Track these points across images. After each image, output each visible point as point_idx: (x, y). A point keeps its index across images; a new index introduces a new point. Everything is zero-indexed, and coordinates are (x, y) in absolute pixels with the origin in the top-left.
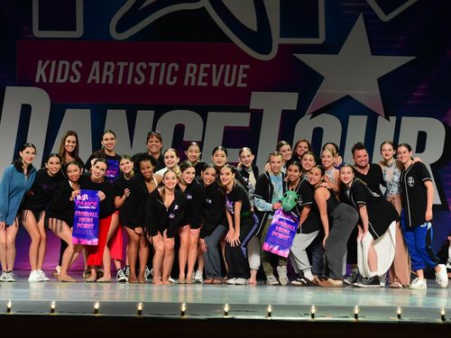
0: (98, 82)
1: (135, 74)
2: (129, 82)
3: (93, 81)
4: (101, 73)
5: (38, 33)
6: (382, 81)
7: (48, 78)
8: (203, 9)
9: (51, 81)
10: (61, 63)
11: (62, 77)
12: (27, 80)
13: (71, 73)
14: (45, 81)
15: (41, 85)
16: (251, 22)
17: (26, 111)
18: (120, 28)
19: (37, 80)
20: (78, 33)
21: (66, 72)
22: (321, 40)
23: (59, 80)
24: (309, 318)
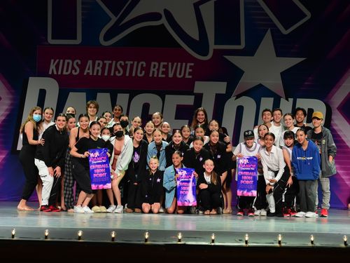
0: (91, 74)
1: (116, 69)
2: (112, 74)
3: (88, 73)
4: (94, 68)
5: (51, 41)
6: (283, 74)
7: (57, 71)
8: (163, 25)
9: (59, 73)
10: (67, 61)
11: (67, 71)
12: (43, 73)
13: (73, 68)
14: (55, 73)
15: (53, 76)
16: (195, 35)
17: (42, 94)
18: (107, 38)
19: (50, 73)
20: (78, 41)
21: (70, 67)
22: (242, 46)
23: (65, 73)
24: (244, 244)
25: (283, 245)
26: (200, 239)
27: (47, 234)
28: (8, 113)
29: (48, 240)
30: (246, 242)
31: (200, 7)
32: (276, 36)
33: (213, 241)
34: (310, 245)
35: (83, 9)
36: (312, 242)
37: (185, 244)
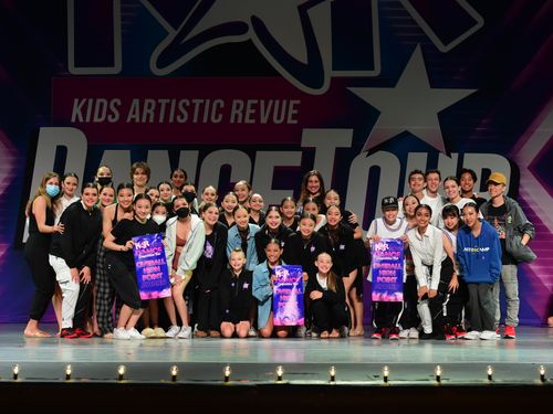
0: (137, 120)
1: (177, 112)
2: (171, 120)
3: (133, 120)
4: (142, 111)
5: (74, 70)
6: (441, 115)
7: (84, 119)
8: (250, 40)
9: (88, 120)
10: (99, 101)
11: (100, 116)
12: (63, 121)
13: (109, 112)
14: (81, 120)
15: (77, 125)
16: (301, 55)
17: (61, 153)
18: (161, 63)
19: (73, 120)
20: (117, 69)
21: (103, 110)
22: (376, 72)
23: (96, 120)
24: (381, 382)
25: (443, 382)
26: (313, 375)
27: (69, 372)
28: (6, 184)
29: (71, 381)
30: (386, 379)
31: (309, 11)
32: (430, 55)
33: (333, 379)
34: (486, 381)
35: (123, 19)
36: (490, 377)
37: (288, 384)
